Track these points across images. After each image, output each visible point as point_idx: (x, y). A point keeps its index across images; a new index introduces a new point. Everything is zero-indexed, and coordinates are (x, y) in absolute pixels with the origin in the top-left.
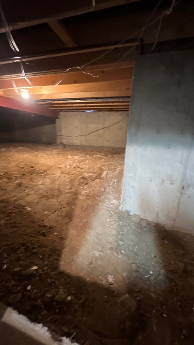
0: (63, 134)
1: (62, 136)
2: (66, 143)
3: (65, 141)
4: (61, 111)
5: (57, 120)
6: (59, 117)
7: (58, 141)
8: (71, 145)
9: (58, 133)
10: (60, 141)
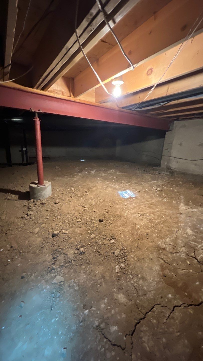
0: (174, 155)
1: (170, 157)
2: (175, 169)
3: (174, 166)
4: (178, 118)
5: (167, 133)
6: (171, 128)
7: (164, 164)
8: (184, 174)
9: (165, 153)
10: (166, 164)
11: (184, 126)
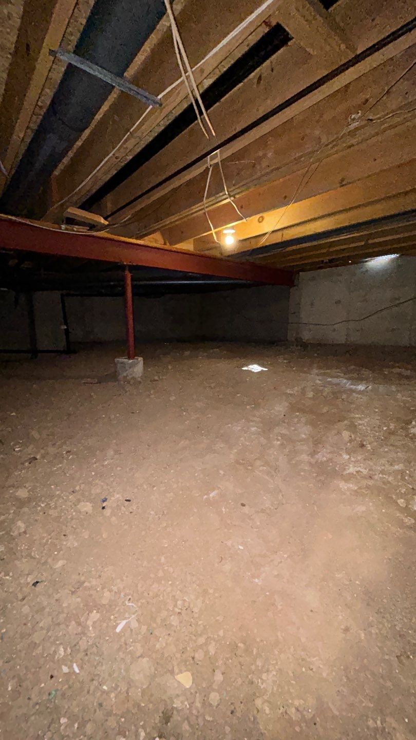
0: (304, 320)
1: (300, 323)
2: (308, 340)
3: (306, 336)
4: (303, 268)
5: (293, 290)
6: (296, 282)
7: (291, 336)
8: (320, 345)
9: (291, 319)
10: (294, 335)
11: (313, 279)
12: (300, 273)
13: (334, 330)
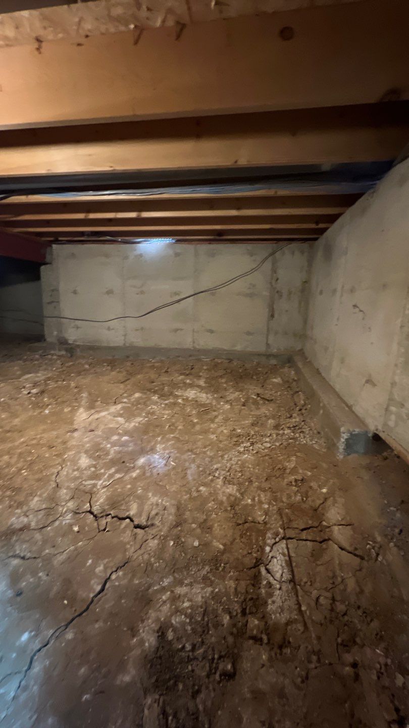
1: (60, 318)
2: (75, 341)
3: (72, 335)
5: (43, 268)
6: (48, 259)
8: (92, 348)
9: (48, 311)
10: (55, 333)
11: (73, 255)
12: (54, 246)
13: (109, 329)
